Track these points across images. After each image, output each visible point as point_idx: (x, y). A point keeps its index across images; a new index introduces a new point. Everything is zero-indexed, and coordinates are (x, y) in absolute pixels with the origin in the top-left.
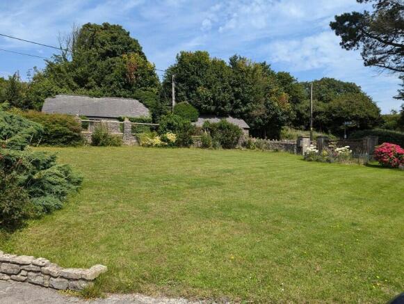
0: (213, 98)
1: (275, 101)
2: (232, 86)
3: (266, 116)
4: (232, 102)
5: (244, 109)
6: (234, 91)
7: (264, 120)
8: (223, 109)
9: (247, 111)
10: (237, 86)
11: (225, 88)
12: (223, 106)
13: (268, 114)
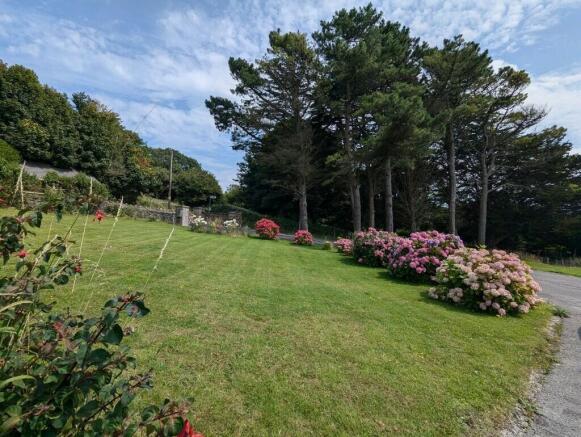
0: (51, 141)
1: (137, 162)
2: (81, 131)
3: (125, 178)
4: (79, 152)
5: (97, 164)
6: (82, 138)
7: (122, 181)
8: (64, 158)
9: (101, 167)
10: (89, 134)
11: (69, 131)
12: (66, 155)
13: (128, 176)
